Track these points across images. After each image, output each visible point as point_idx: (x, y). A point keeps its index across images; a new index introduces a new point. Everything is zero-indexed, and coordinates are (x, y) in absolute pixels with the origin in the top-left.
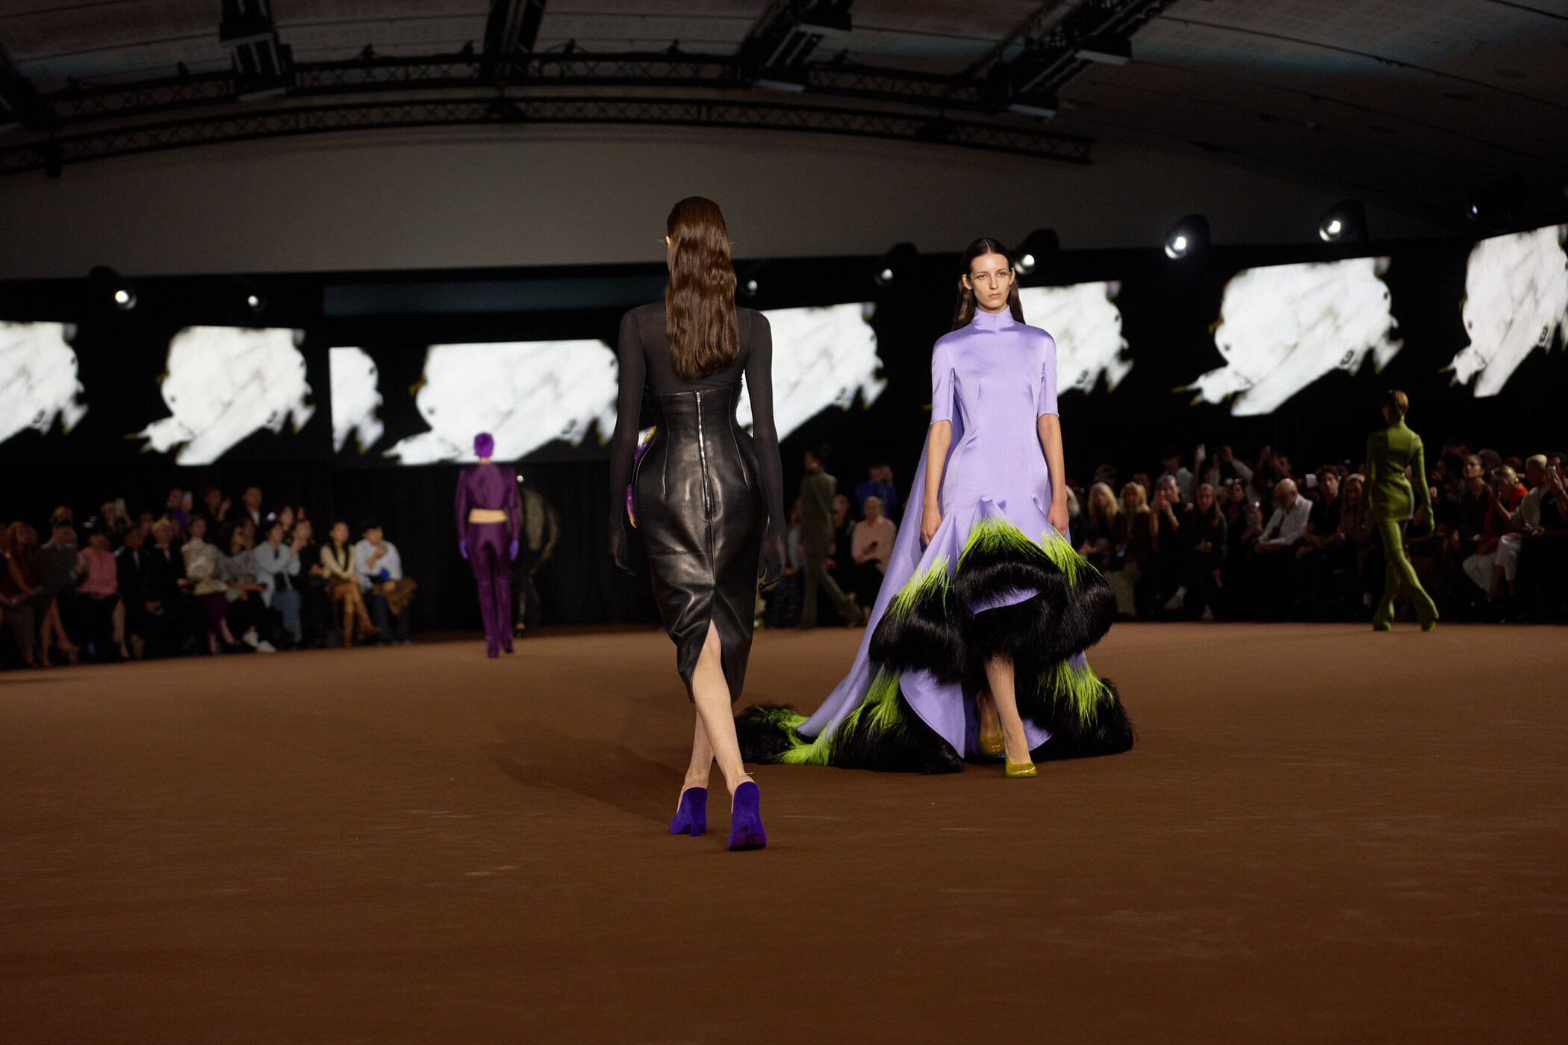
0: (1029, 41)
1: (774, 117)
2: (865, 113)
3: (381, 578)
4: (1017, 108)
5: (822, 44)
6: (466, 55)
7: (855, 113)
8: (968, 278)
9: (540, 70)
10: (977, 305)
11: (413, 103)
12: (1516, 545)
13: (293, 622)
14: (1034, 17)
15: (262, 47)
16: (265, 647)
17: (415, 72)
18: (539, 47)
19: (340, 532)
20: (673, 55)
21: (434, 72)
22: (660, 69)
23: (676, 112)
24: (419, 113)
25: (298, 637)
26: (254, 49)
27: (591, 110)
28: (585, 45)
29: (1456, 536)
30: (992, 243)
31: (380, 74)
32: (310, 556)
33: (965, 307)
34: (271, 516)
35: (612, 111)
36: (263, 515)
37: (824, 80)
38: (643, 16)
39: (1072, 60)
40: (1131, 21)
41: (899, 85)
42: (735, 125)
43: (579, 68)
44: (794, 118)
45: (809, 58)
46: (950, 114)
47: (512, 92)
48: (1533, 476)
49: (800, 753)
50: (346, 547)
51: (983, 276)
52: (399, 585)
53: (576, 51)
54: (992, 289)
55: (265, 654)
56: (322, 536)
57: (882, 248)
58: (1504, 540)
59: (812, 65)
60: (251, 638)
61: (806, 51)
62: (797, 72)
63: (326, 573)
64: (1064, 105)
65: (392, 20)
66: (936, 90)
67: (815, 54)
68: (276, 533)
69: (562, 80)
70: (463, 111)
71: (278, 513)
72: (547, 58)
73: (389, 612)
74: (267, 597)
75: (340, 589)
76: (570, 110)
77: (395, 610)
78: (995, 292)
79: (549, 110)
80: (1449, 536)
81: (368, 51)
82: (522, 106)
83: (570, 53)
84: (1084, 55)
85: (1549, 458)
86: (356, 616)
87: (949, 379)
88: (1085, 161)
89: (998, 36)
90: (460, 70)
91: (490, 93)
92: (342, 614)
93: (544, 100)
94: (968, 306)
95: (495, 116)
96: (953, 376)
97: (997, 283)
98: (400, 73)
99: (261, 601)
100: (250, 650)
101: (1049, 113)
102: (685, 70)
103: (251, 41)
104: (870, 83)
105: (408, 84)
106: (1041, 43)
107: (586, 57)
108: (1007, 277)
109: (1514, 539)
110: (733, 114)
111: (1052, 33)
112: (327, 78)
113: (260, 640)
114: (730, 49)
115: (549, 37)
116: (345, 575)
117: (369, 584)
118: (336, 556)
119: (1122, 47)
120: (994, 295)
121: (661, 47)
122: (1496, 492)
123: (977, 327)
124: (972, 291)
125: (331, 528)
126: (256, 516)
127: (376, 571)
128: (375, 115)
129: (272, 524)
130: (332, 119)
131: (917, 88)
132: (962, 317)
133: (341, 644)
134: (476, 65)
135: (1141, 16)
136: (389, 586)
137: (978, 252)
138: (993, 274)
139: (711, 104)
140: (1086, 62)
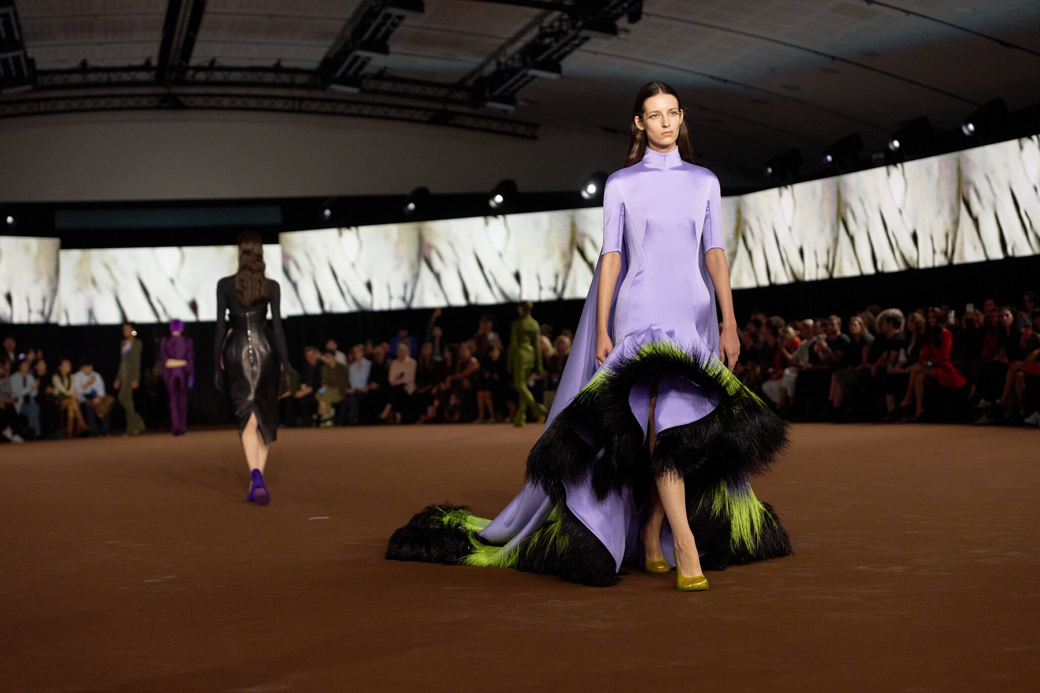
0: (499, 64)
1: (340, 108)
2: (397, 106)
3: (92, 396)
4: (491, 104)
5: (372, 63)
6: (147, 67)
7: (392, 106)
8: (641, 118)
9: (193, 76)
10: (648, 145)
11: (113, 96)
12: (794, 375)
13: (34, 423)
14: (502, 48)
15: (16, 60)
16: (17, 439)
17: (114, 77)
18: (193, 62)
19: (66, 367)
20: (278, 68)
21: (126, 77)
22: (269, 77)
23: (279, 104)
24: (117, 103)
25: (38, 432)
26: (11, 62)
27: (226, 102)
28: (222, 62)
29: (758, 369)
30: (662, 85)
31: (92, 77)
32: (45, 382)
33: (636, 147)
34: (22, 356)
35: (239, 103)
36: (17, 355)
37: (372, 85)
38: (258, 44)
39: (525, 75)
40: (562, 51)
41: (418, 89)
42: (316, 112)
43: (218, 76)
44: (354, 109)
45: (362, 72)
46: (451, 108)
47: (175, 90)
48: (805, 333)
49: (481, 557)
50: (69, 375)
51: (655, 116)
52: (103, 400)
53: (216, 65)
54: (665, 127)
55: (17, 444)
56: (53, 369)
57: (407, 190)
58: (787, 371)
59: (365, 76)
60: (8, 433)
61: (361, 67)
62: (355, 81)
63: (56, 392)
64: (521, 103)
65: (100, 44)
66: (442, 93)
67: (367, 70)
68: (25, 367)
69: (208, 83)
70: (145, 102)
71: (26, 353)
72: (198, 69)
73: (96, 416)
74: (18, 407)
75: (65, 402)
76: (213, 102)
77: (101, 416)
78: (667, 130)
79: (199, 102)
80: (754, 369)
81: (84, 63)
82: (182, 99)
83: (212, 67)
84: (533, 72)
85: (815, 322)
86: (75, 420)
87: (619, 212)
88: (533, 138)
89: (480, 60)
90: (143, 76)
91: (161, 90)
92: (66, 418)
93: (197, 95)
94: (640, 146)
95: (165, 105)
96: (623, 210)
97: (669, 121)
98: (104, 77)
99: (14, 410)
100: (7, 441)
101: (510, 108)
102: (285, 78)
103: (10, 55)
104: (400, 88)
105: (109, 84)
106: (506, 64)
107: (222, 69)
108: (677, 116)
109: (793, 372)
110: (315, 106)
111: (513, 58)
112: (58, 80)
113: (14, 433)
114: (314, 65)
115: (200, 55)
116: (68, 393)
117: (83, 399)
118: (62, 381)
119: (556, 69)
120: (667, 132)
121: (270, 63)
122: (782, 341)
123: (647, 165)
124: (645, 132)
125: (60, 364)
126: (12, 356)
127: (88, 391)
128: (89, 104)
129: (22, 361)
130: (61, 105)
131: (429, 91)
132: (633, 156)
133: (65, 436)
134: (153, 73)
135: (567, 48)
136: (97, 401)
137: (650, 93)
138: (665, 113)
139: (301, 99)
140: (534, 77)
